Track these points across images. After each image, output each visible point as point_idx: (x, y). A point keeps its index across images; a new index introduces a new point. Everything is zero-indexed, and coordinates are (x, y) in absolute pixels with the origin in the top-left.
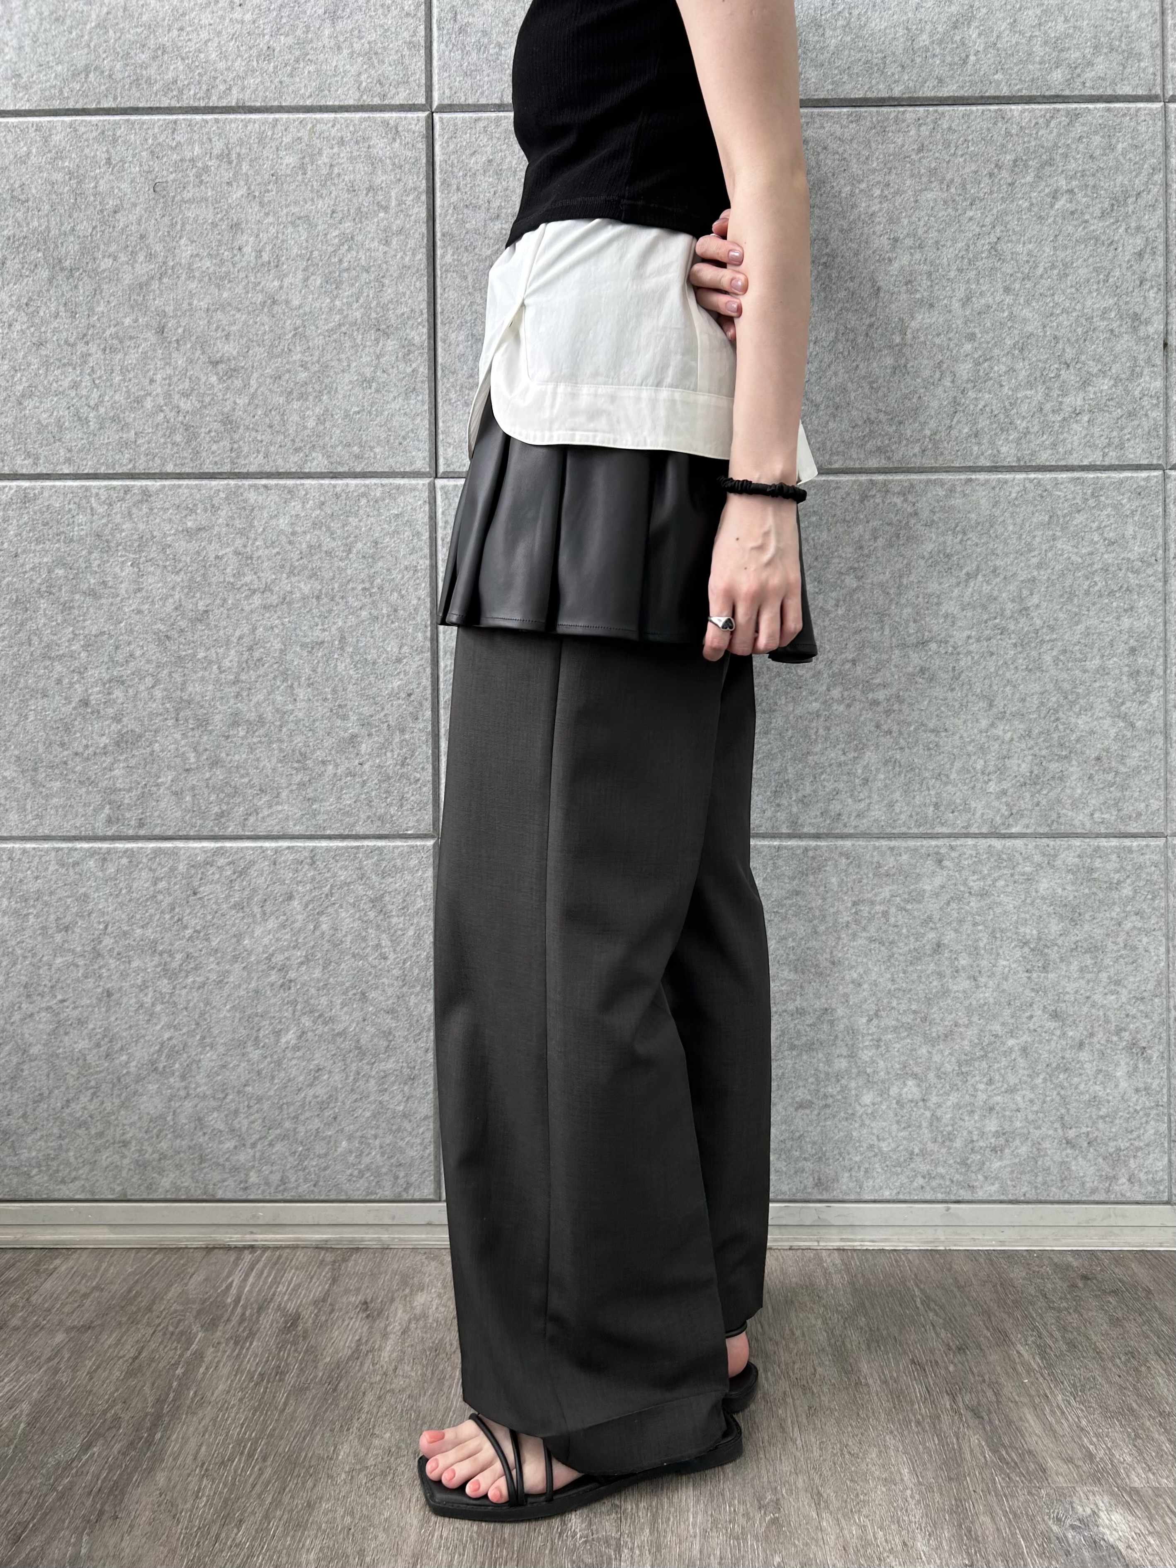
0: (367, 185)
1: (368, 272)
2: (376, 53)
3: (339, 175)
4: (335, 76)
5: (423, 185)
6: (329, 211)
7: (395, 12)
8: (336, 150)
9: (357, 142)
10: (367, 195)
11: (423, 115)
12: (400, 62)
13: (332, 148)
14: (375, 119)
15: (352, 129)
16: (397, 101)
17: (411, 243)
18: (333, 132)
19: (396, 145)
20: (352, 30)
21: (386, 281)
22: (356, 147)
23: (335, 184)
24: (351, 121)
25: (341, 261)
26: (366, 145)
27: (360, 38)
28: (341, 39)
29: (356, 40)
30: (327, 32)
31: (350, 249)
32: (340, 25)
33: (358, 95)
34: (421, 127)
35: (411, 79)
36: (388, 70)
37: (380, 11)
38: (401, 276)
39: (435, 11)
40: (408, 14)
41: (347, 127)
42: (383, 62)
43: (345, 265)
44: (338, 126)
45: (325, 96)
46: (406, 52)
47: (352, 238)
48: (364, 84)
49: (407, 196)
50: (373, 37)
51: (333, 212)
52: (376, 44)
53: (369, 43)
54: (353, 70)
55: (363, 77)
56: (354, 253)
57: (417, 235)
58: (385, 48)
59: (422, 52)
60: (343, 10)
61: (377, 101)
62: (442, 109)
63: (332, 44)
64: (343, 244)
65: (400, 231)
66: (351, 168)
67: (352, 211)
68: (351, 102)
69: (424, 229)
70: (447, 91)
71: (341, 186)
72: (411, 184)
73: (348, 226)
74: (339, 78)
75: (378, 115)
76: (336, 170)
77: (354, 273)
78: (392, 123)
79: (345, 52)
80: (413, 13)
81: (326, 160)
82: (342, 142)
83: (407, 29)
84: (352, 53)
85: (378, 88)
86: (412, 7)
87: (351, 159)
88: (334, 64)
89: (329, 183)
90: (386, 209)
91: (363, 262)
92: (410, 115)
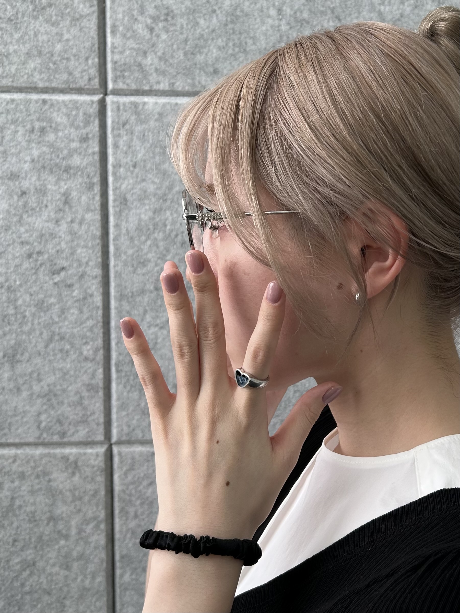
0: (48, 515)
1: (49, 594)
2: (55, 395)
3: (20, 507)
4: (15, 415)
5: (102, 514)
6: (11, 540)
7: (74, 357)
8: (17, 483)
9: (38, 477)
10: (48, 524)
11: (102, 450)
12: (80, 402)
13: (13, 482)
14: (55, 456)
15: (32, 464)
16: (75, 438)
17: (91, 567)
18: (14, 467)
19: (76, 479)
20: (31, 374)
21: (68, 602)
22: (37, 481)
23: (16, 515)
24: (32, 457)
25: (23, 585)
26: (47, 478)
27: (39, 380)
28: (21, 381)
29: (34, 383)
30: (6, 375)
31: (31, 574)
32: (19, 369)
33: (37, 434)
34: (100, 462)
35: (90, 419)
36: (66, 409)
37: (59, 356)
38: (81, 597)
39: (114, 355)
40: (86, 359)
41: (28, 462)
42: (62, 403)
43: (27, 588)
44: (18, 462)
45: (5, 435)
46: (85, 394)
47: (34, 564)
48: (43, 424)
49: (87, 524)
50: (51, 379)
51: (15, 541)
52: (55, 386)
53: (49, 385)
54: (33, 410)
55: (43, 417)
56: (35, 578)
57: (96, 560)
58: (64, 391)
59: (101, 393)
60: (22, 354)
61: (56, 438)
62: (119, 443)
63: (12, 386)
64: (24, 570)
65: (81, 557)
66: (32, 501)
67: (33, 540)
68: (31, 440)
69: (103, 555)
70: (125, 428)
71: (21, 518)
72: (90, 514)
73: (29, 554)
74: (18, 418)
75: (58, 451)
76: (17, 503)
77: (36, 596)
78: (72, 458)
79: (25, 394)
80: (91, 357)
81: (8, 493)
82: (22, 476)
83: (86, 372)
84: (32, 395)
85: (58, 428)
86: (91, 352)
87: (32, 492)
88: (14, 404)
89: (10, 514)
90: (67, 537)
91: (45, 586)
92: (89, 451)
